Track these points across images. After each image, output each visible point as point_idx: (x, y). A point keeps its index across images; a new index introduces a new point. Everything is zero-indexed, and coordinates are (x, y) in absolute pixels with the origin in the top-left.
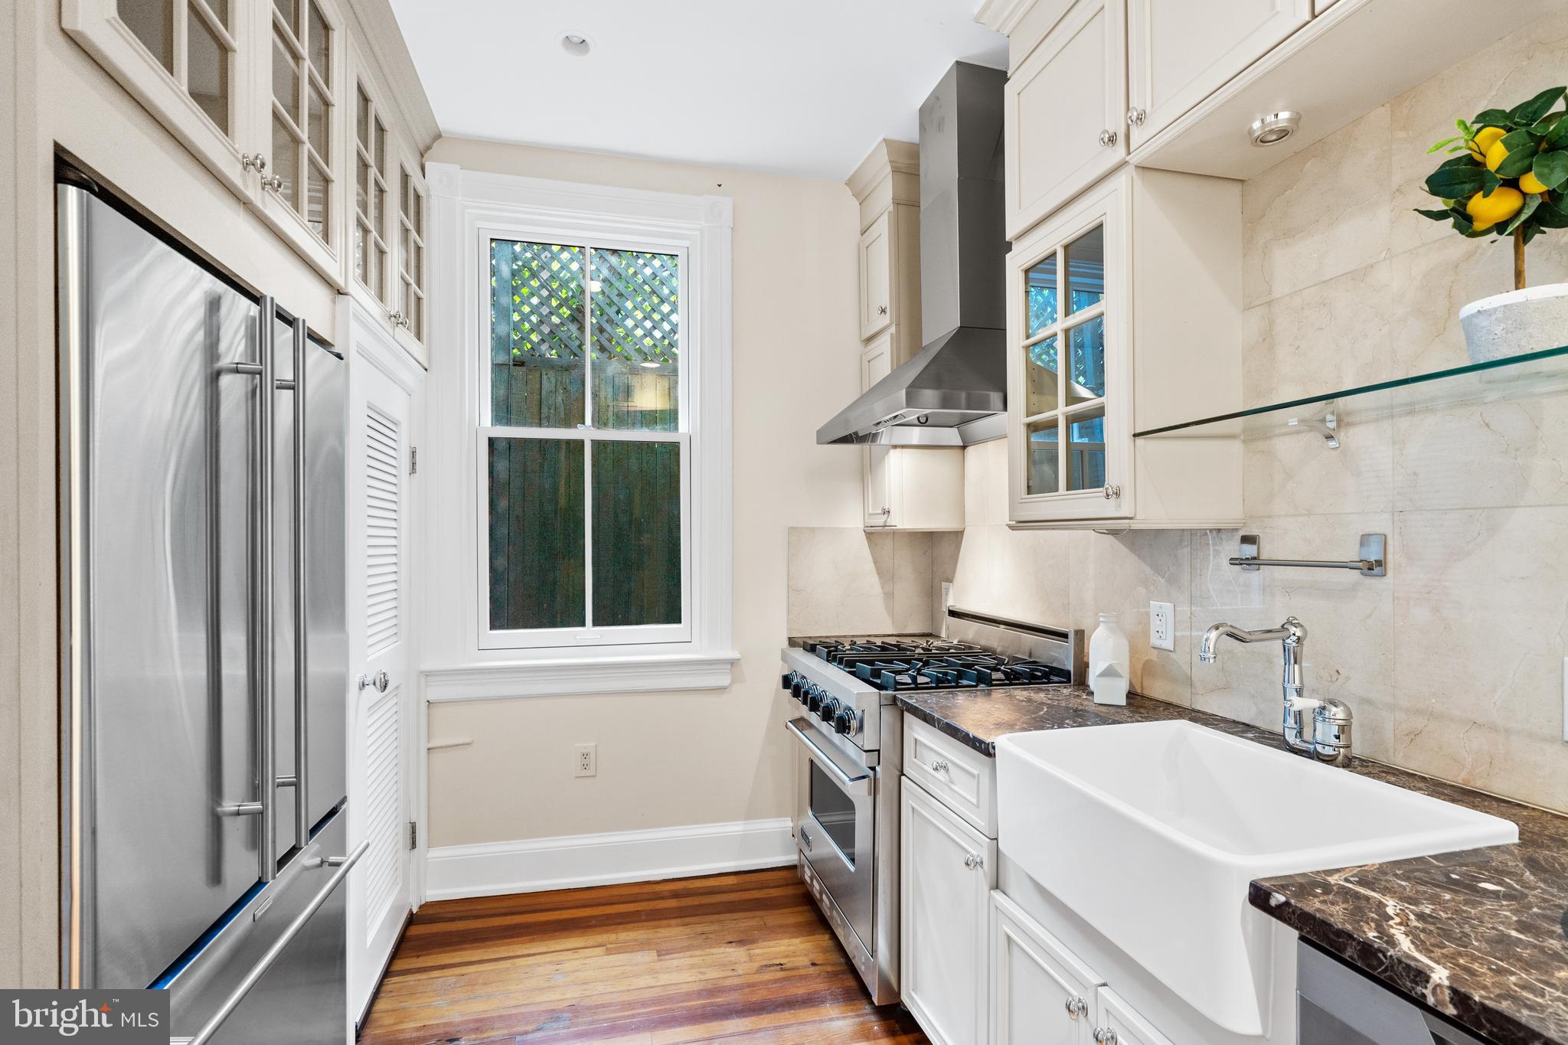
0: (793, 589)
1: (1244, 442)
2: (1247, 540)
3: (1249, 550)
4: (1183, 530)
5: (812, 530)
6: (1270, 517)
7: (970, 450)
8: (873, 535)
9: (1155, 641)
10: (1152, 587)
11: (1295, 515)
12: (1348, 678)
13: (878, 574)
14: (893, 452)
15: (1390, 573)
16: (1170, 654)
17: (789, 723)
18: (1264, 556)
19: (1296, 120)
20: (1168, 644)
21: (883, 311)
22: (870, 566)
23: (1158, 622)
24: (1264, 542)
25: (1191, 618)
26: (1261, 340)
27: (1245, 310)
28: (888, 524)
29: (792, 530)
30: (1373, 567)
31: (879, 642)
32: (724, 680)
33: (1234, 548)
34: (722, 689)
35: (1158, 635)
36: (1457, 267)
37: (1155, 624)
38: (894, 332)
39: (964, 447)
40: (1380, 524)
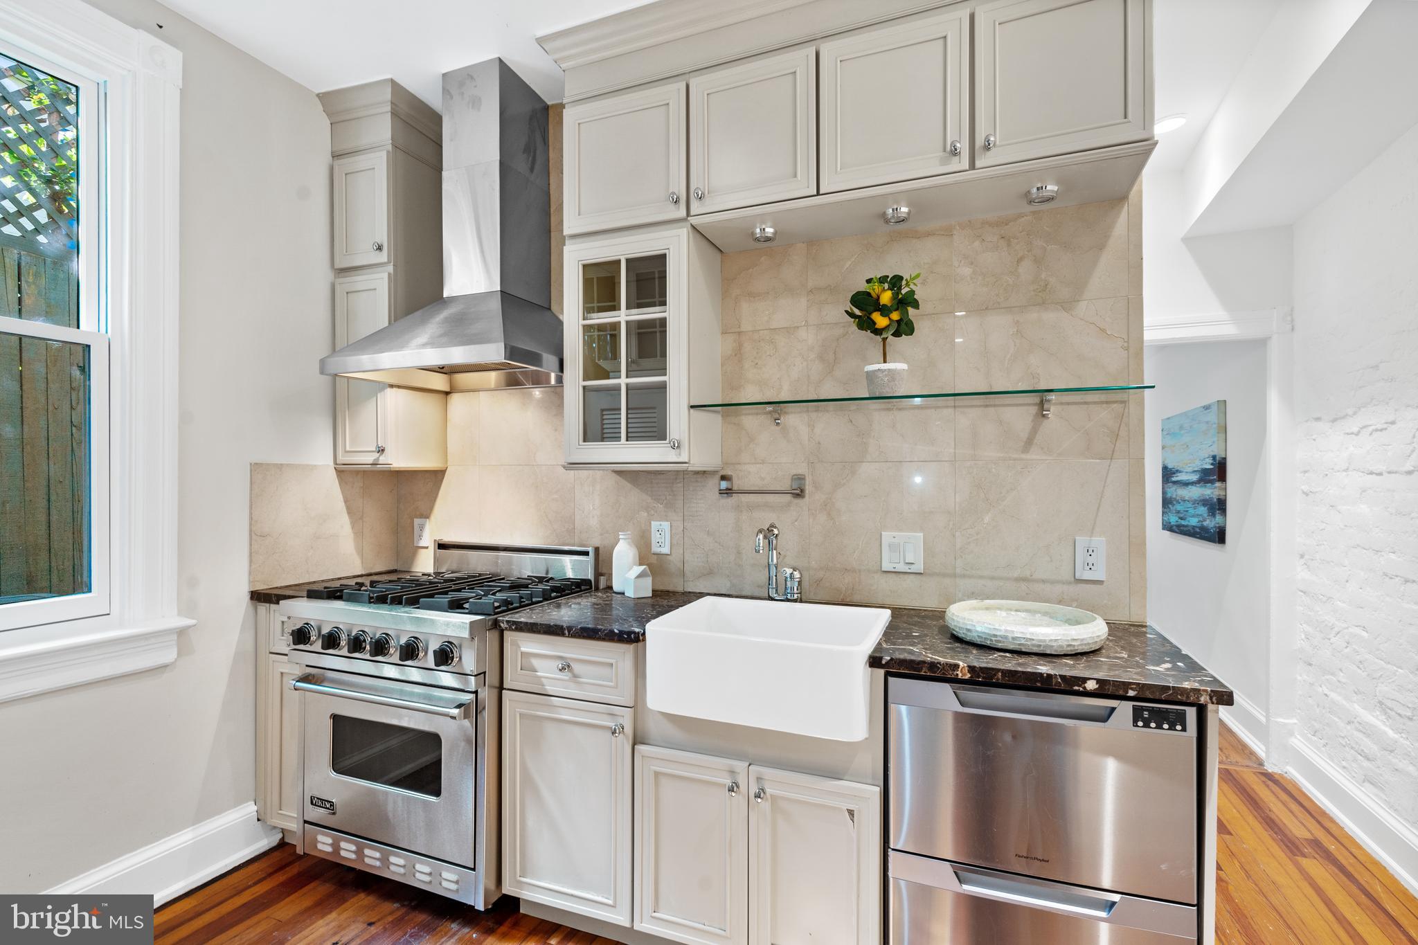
0: (256, 535)
1: (722, 416)
2: (723, 478)
3: (724, 485)
4: (678, 471)
5: (280, 467)
6: (739, 464)
7: (455, 399)
8: (344, 473)
9: (655, 549)
10: (652, 512)
11: (755, 463)
12: (785, 556)
13: (349, 513)
14: (389, 390)
15: (807, 496)
16: (668, 557)
17: (298, 684)
18: (735, 488)
19: (775, 233)
20: (666, 550)
21: (380, 248)
22: (341, 505)
23: (659, 536)
24: (735, 480)
25: (683, 531)
26: (734, 354)
27: (723, 333)
28: (380, 462)
29: (256, 467)
30: (799, 494)
31: (352, 582)
32: (169, 655)
33: (714, 484)
34: (163, 667)
35: (658, 545)
36: (838, 340)
37: (655, 537)
38: (392, 271)
39: (447, 393)
40: (802, 469)
